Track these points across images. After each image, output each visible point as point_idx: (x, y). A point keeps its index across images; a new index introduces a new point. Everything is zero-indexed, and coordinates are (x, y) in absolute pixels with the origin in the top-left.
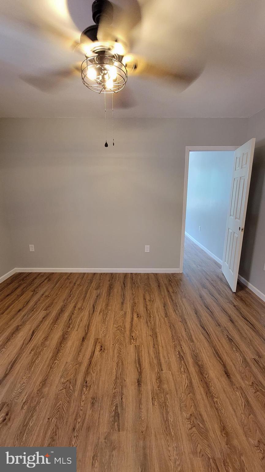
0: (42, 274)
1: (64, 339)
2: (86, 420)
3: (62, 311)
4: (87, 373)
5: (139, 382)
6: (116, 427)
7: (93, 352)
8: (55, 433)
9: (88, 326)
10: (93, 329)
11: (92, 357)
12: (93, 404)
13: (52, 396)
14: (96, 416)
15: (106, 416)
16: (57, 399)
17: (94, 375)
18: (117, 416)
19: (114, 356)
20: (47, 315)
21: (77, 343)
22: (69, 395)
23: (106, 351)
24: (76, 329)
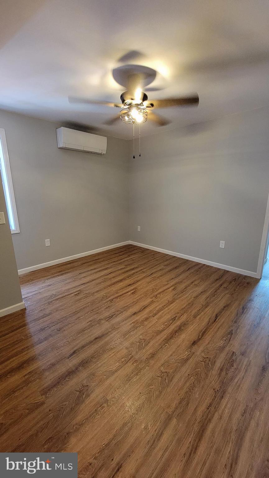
0: (141, 248)
1: (121, 281)
2: (99, 311)
3: (133, 269)
4: (117, 298)
5: (135, 314)
6: (107, 320)
7: (128, 292)
8: (86, 307)
9: (138, 281)
10: (139, 283)
11: (125, 293)
12: (107, 308)
13: (96, 297)
14: (104, 312)
15: (107, 314)
16: (96, 299)
17: (118, 300)
18: (111, 317)
19: (135, 298)
20: (124, 268)
21: (125, 285)
22: (102, 300)
23: (134, 295)
24: (131, 279)
